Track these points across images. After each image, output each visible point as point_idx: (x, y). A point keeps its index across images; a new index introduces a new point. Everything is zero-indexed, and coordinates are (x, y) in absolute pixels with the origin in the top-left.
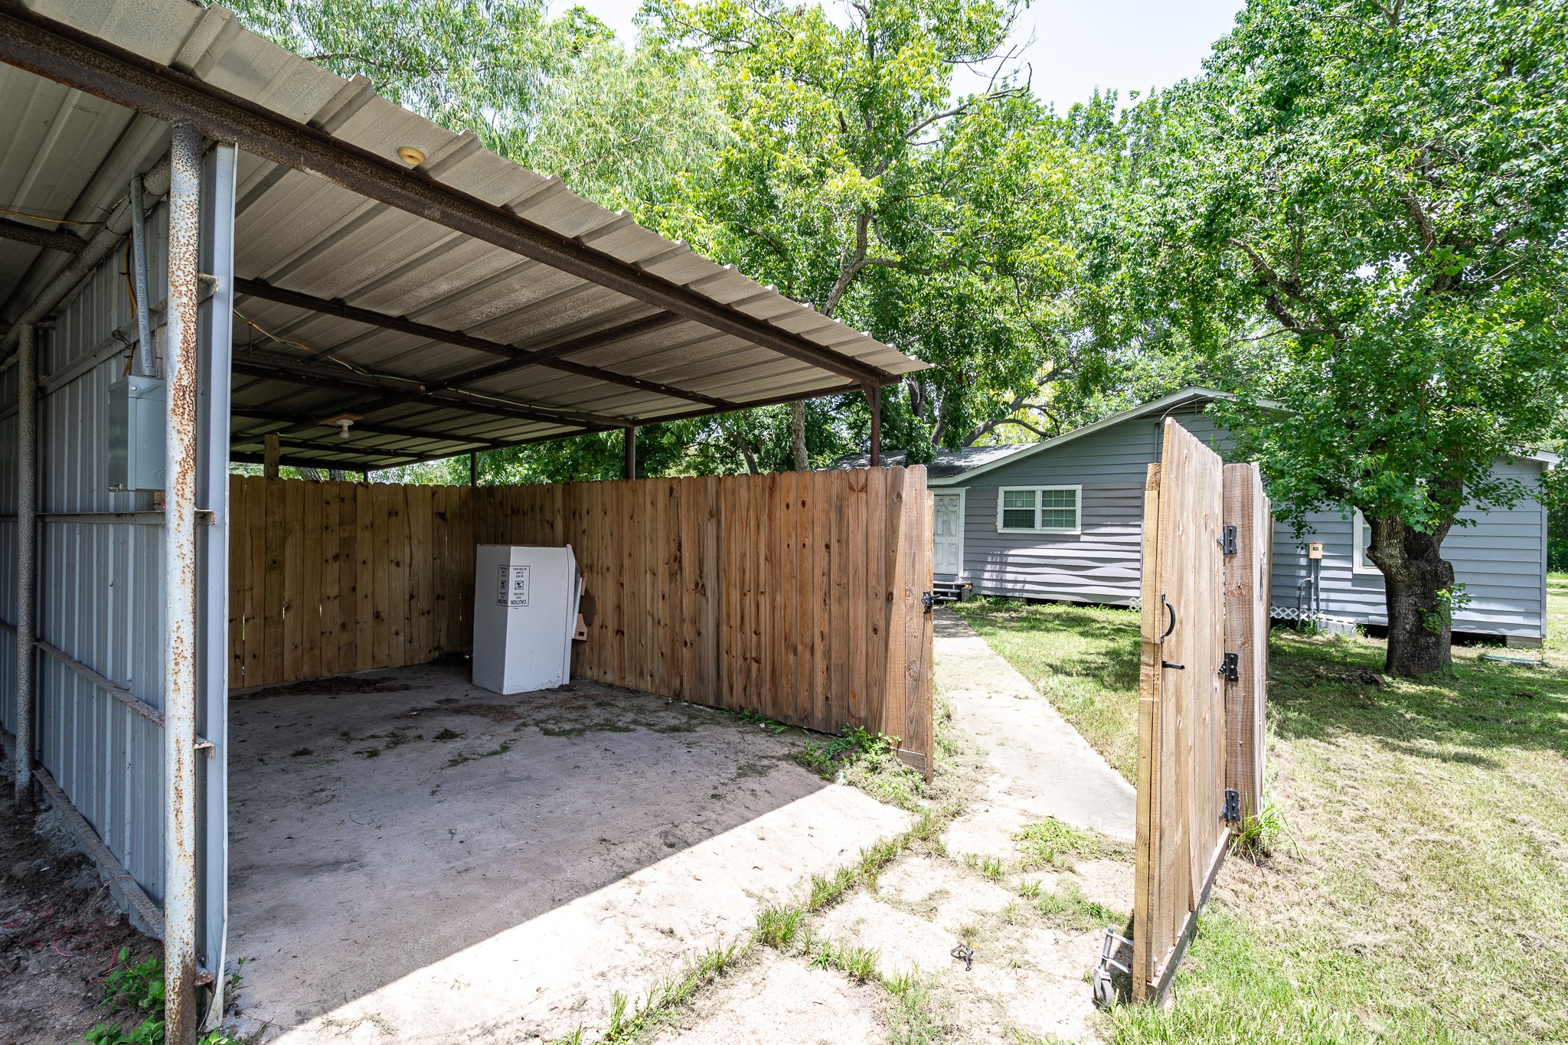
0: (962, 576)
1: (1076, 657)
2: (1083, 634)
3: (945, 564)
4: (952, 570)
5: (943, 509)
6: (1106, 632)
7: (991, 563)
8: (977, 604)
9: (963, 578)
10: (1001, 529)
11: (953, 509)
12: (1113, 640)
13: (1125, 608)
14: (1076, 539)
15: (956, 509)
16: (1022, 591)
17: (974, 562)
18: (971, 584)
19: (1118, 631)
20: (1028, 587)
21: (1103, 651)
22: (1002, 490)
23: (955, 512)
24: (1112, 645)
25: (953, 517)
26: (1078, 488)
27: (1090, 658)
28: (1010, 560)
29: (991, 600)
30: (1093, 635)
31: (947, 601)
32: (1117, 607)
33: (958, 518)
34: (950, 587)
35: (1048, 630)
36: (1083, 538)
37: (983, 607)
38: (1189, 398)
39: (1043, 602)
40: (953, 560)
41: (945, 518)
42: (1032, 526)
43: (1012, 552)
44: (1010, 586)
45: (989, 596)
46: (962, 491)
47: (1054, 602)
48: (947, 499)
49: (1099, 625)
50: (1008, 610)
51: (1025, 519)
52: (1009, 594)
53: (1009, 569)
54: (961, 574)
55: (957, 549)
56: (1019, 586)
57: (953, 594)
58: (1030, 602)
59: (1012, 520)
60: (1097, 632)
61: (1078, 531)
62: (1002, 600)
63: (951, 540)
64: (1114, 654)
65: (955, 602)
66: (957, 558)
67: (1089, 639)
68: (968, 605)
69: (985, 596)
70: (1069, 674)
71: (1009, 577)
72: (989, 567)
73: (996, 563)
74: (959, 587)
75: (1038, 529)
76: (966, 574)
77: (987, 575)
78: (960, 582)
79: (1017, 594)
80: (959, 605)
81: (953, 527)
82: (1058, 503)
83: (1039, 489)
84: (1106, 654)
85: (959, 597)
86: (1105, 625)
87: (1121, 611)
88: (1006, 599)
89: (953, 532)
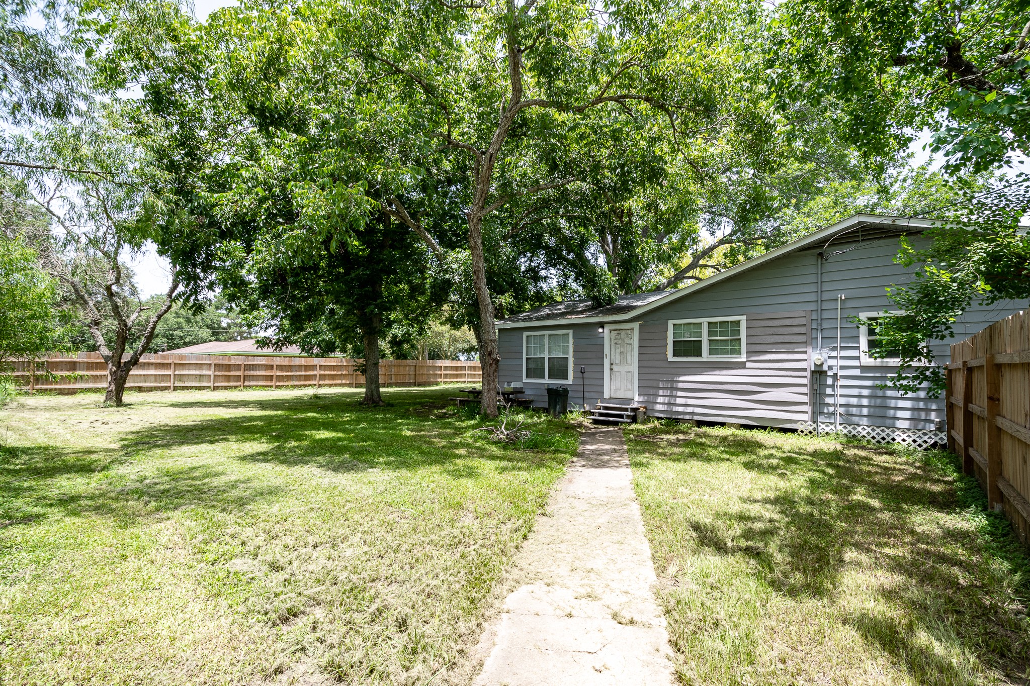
0: (637, 400)
1: (736, 508)
2: (748, 466)
3: (622, 390)
4: (628, 395)
5: (620, 342)
6: (774, 462)
7: (663, 388)
8: (650, 425)
9: (638, 402)
10: (671, 358)
11: (628, 341)
12: (782, 476)
13: (794, 431)
14: (742, 366)
15: (631, 341)
16: (693, 414)
17: (647, 387)
18: (645, 408)
19: (789, 461)
20: (697, 410)
21: (772, 495)
22: (671, 323)
23: (630, 344)
24: (782, 484)
25: (628, 348)
26: (743, 319)
27: (755, 510)
28: (680, 385)
29: (663, 422)
30: (759, 467)
31: (622, 423)
32: (785, 431)
33: (632, 349)
34: (626, 410)
35: (709, 460)
36: (748, 365)
37: (654, 430)
38: (853, 226)
39: (711, 424)
40: (629, 386)
41: (622, 349)
42: (700, 354)
43: (682, 378)
44: (680, 409)
45: (662, 418)
46: (636, 326)
47: (722, 424)
48: (623, 333)
49: (766, 452)
50: (676, 432)
51: (693, 348)
52: (680, 417)
53: (679, 394)
54: (636, 398)
55: (633, 376)
56: (689, 410)
57: (628, 417)
58: (700, 424)
59: (681, 348)
60: (765, 462)
61: (743, 358)
62: (673, 422)
63: (627, 368)
64: (784, 501)
65: (629, 424)
66: (632, 384)
67: (753, 474)
68: (641, 427)
69: (658, 418)
70: (720, 548)
71: (679, 401)
72: (661, 392)
73: (667, 388)
74: (635, 410)
75: (705, 357)
76: (641, 399)
77: (660, 400)
78: (635, 405)
79: (687, 417)
80: (633, 426)
81: (629, 357)
82: (723, 333)
83: (705, 321)
84: (776, 501)
85: (634, 420)
86: (773, 451)
87: (789, 435)
88: (677, 421)
89: (629, 362)
